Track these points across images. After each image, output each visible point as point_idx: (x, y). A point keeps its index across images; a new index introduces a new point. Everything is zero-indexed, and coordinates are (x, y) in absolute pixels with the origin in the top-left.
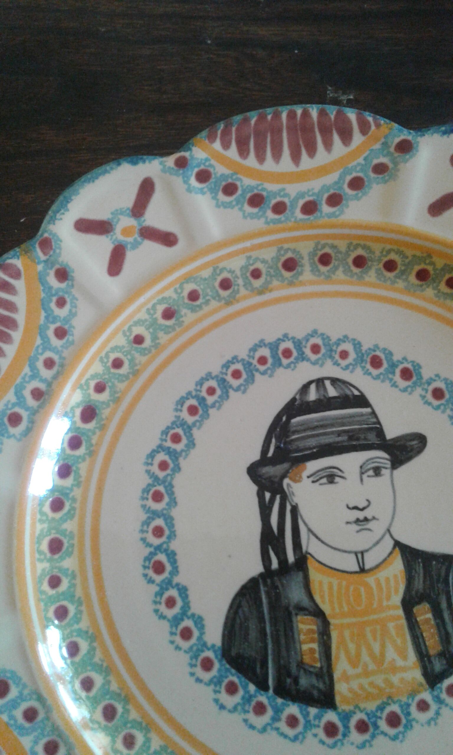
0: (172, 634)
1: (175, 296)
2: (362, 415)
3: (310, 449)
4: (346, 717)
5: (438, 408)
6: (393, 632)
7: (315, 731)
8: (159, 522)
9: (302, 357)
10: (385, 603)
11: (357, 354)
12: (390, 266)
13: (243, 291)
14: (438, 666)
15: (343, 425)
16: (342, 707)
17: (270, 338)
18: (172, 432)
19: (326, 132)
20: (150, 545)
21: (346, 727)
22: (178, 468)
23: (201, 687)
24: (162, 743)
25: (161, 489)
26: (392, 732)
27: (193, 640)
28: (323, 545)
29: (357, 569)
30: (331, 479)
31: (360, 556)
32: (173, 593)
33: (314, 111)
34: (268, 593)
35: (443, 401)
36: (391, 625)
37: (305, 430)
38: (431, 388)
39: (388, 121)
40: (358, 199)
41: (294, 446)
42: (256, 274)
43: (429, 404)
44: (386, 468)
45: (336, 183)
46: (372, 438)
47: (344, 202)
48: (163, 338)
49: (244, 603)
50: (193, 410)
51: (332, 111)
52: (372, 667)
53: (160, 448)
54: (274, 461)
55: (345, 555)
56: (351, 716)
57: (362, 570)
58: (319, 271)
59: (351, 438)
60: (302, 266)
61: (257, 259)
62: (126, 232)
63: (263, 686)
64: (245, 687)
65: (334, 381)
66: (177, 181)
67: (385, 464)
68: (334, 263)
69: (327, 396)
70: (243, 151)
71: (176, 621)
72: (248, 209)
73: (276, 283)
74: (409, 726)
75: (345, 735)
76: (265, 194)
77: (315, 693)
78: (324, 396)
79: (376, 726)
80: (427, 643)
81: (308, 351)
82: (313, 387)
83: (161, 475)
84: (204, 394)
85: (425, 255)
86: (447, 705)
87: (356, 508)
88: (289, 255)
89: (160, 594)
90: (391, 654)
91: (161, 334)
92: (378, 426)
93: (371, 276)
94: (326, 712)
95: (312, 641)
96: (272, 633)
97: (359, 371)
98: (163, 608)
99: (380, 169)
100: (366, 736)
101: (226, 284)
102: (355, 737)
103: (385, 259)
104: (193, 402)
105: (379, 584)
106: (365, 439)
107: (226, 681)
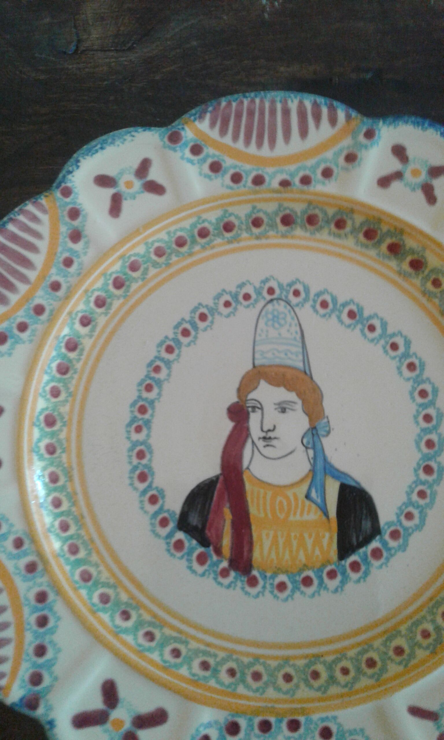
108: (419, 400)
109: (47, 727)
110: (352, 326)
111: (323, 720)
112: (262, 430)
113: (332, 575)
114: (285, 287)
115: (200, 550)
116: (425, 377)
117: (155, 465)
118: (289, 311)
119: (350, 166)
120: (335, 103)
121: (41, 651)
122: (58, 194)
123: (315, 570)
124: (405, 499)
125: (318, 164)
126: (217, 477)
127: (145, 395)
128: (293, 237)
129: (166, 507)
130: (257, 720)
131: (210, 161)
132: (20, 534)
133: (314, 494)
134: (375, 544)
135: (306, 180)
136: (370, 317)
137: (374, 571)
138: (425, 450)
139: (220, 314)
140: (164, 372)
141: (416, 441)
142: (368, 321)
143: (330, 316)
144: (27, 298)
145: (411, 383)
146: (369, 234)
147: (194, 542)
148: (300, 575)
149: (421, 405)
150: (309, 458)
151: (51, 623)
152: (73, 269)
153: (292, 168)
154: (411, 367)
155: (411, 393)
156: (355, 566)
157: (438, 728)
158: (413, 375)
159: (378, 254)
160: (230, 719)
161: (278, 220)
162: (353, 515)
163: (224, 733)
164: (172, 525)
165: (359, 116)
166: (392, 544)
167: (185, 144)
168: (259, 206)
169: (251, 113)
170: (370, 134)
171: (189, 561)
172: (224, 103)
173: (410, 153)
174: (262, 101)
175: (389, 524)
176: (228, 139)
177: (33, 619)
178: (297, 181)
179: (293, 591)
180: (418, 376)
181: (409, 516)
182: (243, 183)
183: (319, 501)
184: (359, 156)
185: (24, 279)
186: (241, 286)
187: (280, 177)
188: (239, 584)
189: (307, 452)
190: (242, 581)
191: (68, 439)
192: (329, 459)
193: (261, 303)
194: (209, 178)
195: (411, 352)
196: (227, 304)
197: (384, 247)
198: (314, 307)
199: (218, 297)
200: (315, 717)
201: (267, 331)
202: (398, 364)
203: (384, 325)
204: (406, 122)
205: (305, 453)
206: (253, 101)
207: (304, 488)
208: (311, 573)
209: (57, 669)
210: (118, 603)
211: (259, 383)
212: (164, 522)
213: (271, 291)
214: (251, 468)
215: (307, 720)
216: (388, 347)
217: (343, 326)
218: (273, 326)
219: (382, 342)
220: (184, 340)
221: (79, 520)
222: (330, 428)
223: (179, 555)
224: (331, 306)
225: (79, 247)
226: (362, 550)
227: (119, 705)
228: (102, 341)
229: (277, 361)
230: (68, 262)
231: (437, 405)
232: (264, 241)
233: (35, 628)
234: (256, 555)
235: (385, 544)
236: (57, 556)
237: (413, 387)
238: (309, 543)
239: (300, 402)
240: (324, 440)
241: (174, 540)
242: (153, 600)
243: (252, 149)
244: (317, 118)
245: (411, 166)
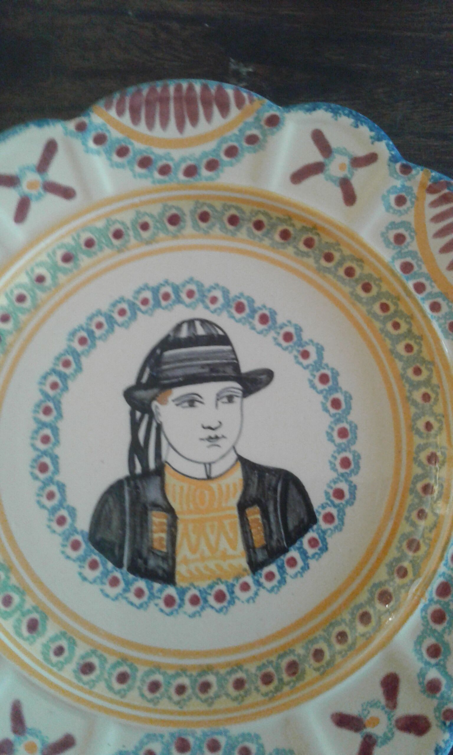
0: (50, 520)
1: (72, 243)
2: (223, 351)
3: (177, 377)
4: (182, 592)
5: (286, 349)
6: (228, 528)
7: (157, 601)
8: (47, 432)
9: (179, 300)
10: (224, 505)
11: (225, 300)
12: (259, 225)
13: (133, 241)
14: (261, 556)
15: (207, 359)
16: (180, 582)
17: (153, 283)
18: (64, 358)
19: (207, 105)
20: (36, 449)
21: (182, 600)
22: (66, 388)
23: (70, 563)
24: (34, 604)
25: (51, 405)
26: (218, 606)
27: (67, 526)
28: (180, 457)
29: (204, 476)
30: (192, 403)
31: (208, 466)
32: (54, 488)
33: (198, 86)
34: (130, 493)
35: (291, 344)
36: (226, 522)
37: (175, 362)
38: (282, 332)
39: (260, 96)
40: (232, 165)
41: (164, 375)
42: (145, 227)
43: (279, 345)
44: (237, 396)
45: (214, 151)
46: (229, 371)
47: (220, 167)
48: (62, 278)
49: (110, 500)
50: (82, 341)
51: (213, 86)
52: (207, 553)
53: (54, 371)
54: (147, 387)
55: (196, 465)
56: (187, 592)
57: (209, 478)
58: (199, 226)
59: (212, 370)
60: (185, 221)
61: (146, 214)
62: (31, 185)
63: (119, 564)
64: (104, 565)
65: (204, 322)
66: (77, 143)
67: (238, 393)
68: (212, 220)
69: (196, 335)
70: (135, 119)
71: (54, 510)
72: (138, 170)
73: (162, 235)
74: (232, 602)
75: (180, 606)
76: (153, 157)
77: (160, 572)
78: (194, 334)
79: (206, 601)
80: (254, 538)
81: (184, 296)
82: (185, 327)
83: (51, 393)
84: (93, 328)
85: (286, 217)
86: (264, 588)
87: (210, 428)
88: (174, 211)
89: (42, 489)
90: (224, 544)
91: (60, 275)
92: (235, 361)
93: (243, 233)
94: (167, 587)
95: (162, 531)
96: (130, 523)
97: (225, 314)
98: (44, 501)
99: (252, 140)
100: (197, 608)
101: (118, 235)
102: (189, 608)
103: (254, 219)
104: (84, 334)
105: (220, 488)
106: (224, 372)
107: (89, 559)
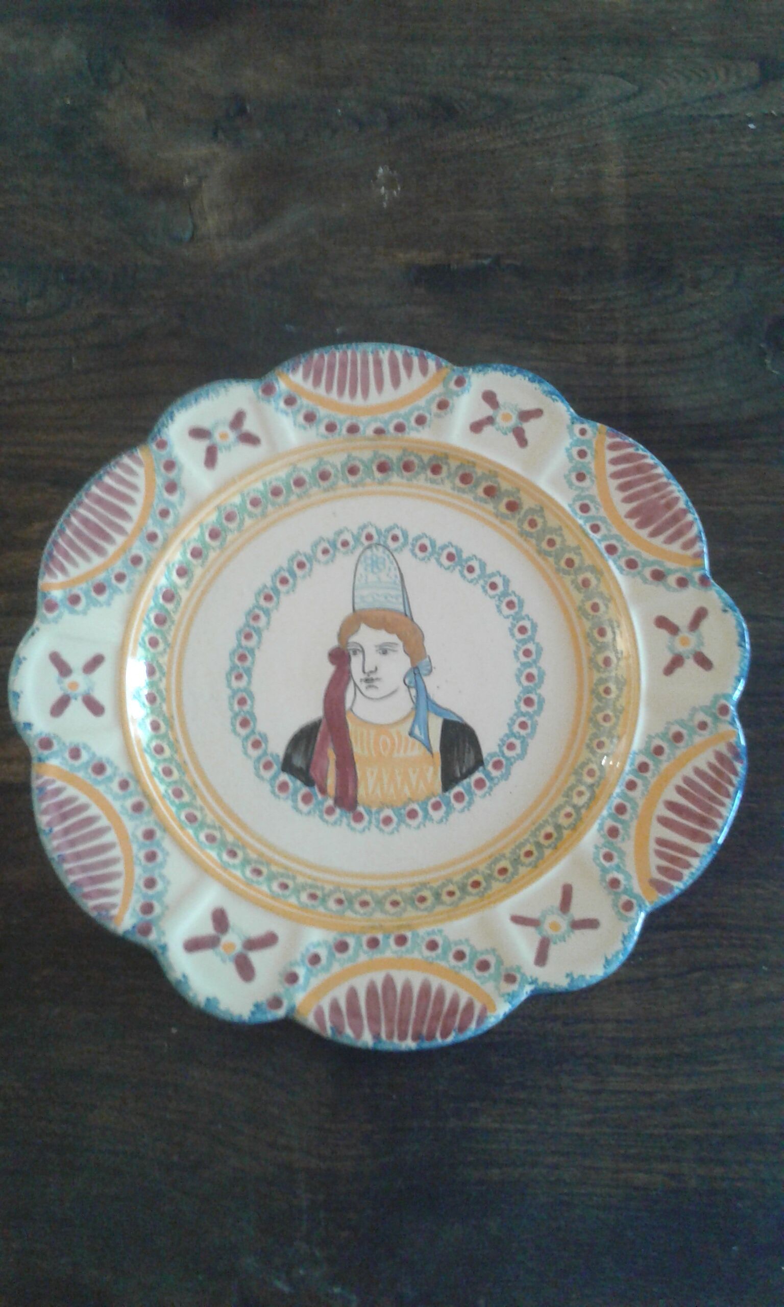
108: (519, 636)
109: (159, 951)
110: (452, 568)
111: (428, 934)
112: (364, 672)
113: (437, 806)
114: (383, 533)
115: (305, 790)
116: (524, 613)
117: (258, 711)
118: (388, 556)
119: (442, 412)
120: (426, 353)
121: (150, 883)
122: (154, 446)
123: (420, 802)
124: (506, 730)
125: (411, 413)
126: (320, 721)
127: (244, 642)
128: (390, 484)
129: (269, 751)
130: (365, 939)
131: (303, 412)
132: (126, 776)
133: (417, 731)
134: (478, 775)
135: (400, 428)
136: (469, 559)
137: (477, 800)
138: (525, 683)
139: (319, 562)
140: (263, 619)
141: (516, 675)
142: (466, 563)
143: (429, 559)
144: (124, 549)
145: (511, 619)
146: (465, 479)
147: (299, 783)
148: (405, 809)
149: (520, 641)
150: (412, 699)
151: (160, 857)
152: (170, 520)
153: (386, 416)
154: (510, 605)
155: (511, 630)
156: (459, 797)
157: (540, 933)
158: (512, 612)
159: (475, 498)
160: (339, 938)
161: (374, 468)
162: (456, 749)
163: (334, 950)
164: (276, 768)
165: (450, 364)
166: (495, 773)
167: (280, 396)
168: (356, 454)
169: (343, 365)
170: (460, 382)
171: (295, 801)
172: (316, 355)
173: (500, 399)
174: (354, 354)
175: (492, 755)
176: (322, 390)
177: (141, 855)
178: (391, 428)
179: (398, 825)
180: (517, 613)
181: (511, 747)
182: (337, 431)
183: (422, 737)
184: (451, 401)
185: (121, 530)
186: (340, 533)
187: (374, 426)
188: (345, 820)
189: (409, 691)
190: (346, 817)
191: (168, 689)
192: (431, 696)
193: (360, 549)
194: (305, 428)
195: (510, 591)
196: (325, 552)
197: (480, 491)
198: (413, 551)
199: (316, 545)
200: (422, 931)
201: (367, 577)
202: (497, 603)
203: (483, 566)
204: (495, 369)
205: (408, 693)
206: (345, 353)
207: (408, 725)
208: (416, 807)
209: (168, 898)
210: (224, 843)
211: (359, 627)
212: (268, 766)
213: (369, 537)
214: (354, 709)
215: (413, 935)
216: (487, 588)
217: (443, 568)
218: (373, 571)
219: (481, 582)
220: (282, 588)
221: (183, 768)
222: (432, 667)
223: (282, 795)
224: (430, 549)
225: (175, 498)
226: (465, 782)
227: (230, 931)
228: (198, 593)
229: (377, 605)
230: (164, 513)
231: (537, 640)
232: (360, 489)
233: (143, 861)
234: (361, 792)
235: (488, 775)
236: (162, 797)
237: (512, 624)
238: (413, 778)
239: (401, 644)
240: (426, 679)
241: (277, 783)
242: (260, 840)
243: (346, 399)
244: (409, 368)
245: (502, 411)
